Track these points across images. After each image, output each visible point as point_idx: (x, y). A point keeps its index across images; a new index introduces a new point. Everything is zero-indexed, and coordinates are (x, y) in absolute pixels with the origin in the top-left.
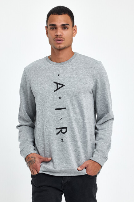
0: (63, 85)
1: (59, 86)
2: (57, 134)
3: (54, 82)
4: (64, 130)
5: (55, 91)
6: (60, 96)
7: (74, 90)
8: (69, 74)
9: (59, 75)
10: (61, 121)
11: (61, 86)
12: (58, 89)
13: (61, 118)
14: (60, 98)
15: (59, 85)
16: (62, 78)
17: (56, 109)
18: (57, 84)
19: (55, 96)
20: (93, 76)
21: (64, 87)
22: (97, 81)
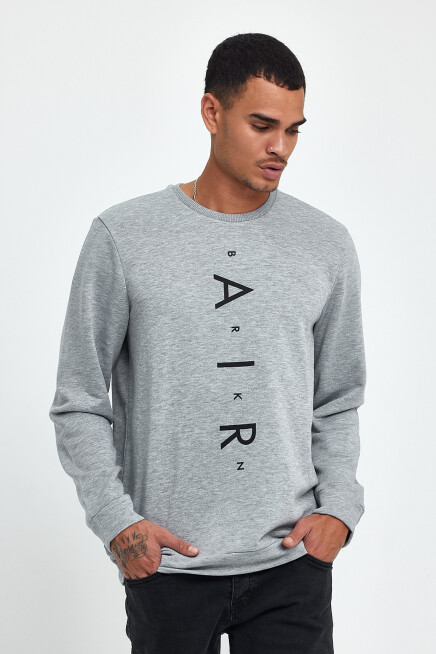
0: (246, 290)
1: (233, 291)
2: (223, 445)
3: (217, 277)
4: (246, 434)
5: (218, 306)
6: (236, 322)
7: (284, 307)
8: (266, 254)
9: (232, 254)
10: (237, 405)
11: (237, 290)
12: (228, 299)
13: (238, 395)
14: (236, 329)
15: (230, 287)
16: (244, 267)
17: (220, 365)
18: (227, 283)
19: (220, 321)
20: (330, 267)
21: (248, 296)
22: (340, 284)
